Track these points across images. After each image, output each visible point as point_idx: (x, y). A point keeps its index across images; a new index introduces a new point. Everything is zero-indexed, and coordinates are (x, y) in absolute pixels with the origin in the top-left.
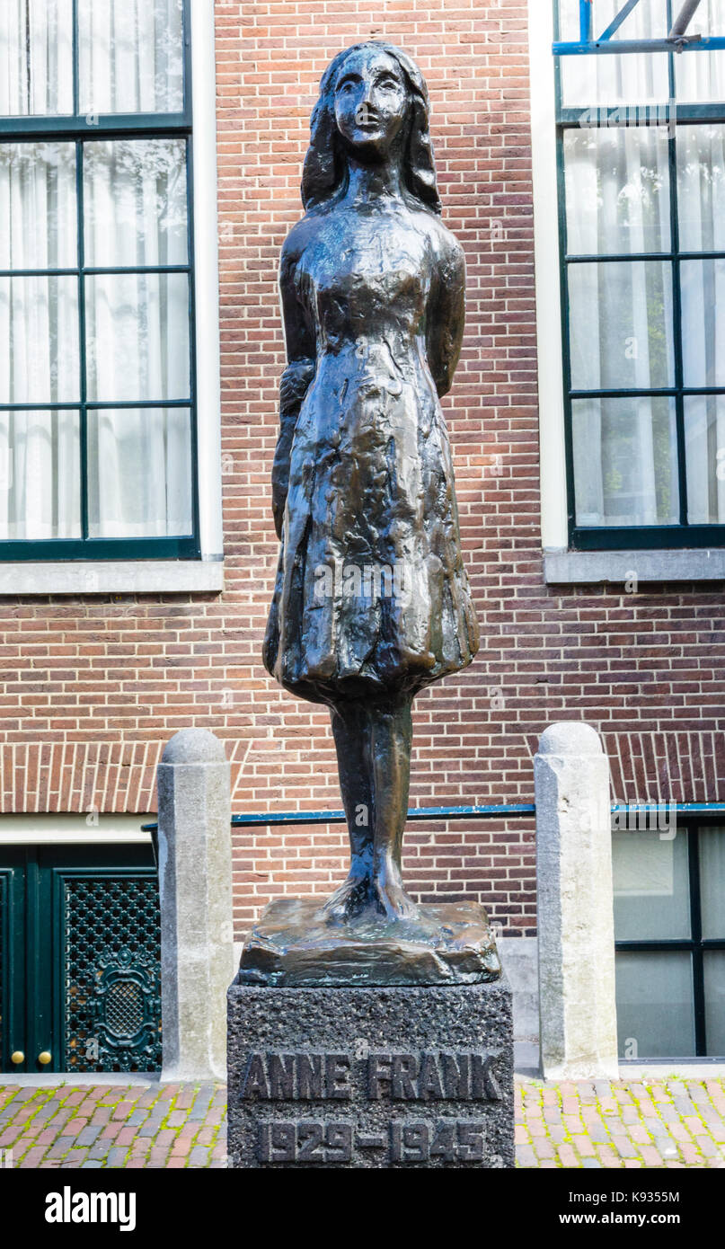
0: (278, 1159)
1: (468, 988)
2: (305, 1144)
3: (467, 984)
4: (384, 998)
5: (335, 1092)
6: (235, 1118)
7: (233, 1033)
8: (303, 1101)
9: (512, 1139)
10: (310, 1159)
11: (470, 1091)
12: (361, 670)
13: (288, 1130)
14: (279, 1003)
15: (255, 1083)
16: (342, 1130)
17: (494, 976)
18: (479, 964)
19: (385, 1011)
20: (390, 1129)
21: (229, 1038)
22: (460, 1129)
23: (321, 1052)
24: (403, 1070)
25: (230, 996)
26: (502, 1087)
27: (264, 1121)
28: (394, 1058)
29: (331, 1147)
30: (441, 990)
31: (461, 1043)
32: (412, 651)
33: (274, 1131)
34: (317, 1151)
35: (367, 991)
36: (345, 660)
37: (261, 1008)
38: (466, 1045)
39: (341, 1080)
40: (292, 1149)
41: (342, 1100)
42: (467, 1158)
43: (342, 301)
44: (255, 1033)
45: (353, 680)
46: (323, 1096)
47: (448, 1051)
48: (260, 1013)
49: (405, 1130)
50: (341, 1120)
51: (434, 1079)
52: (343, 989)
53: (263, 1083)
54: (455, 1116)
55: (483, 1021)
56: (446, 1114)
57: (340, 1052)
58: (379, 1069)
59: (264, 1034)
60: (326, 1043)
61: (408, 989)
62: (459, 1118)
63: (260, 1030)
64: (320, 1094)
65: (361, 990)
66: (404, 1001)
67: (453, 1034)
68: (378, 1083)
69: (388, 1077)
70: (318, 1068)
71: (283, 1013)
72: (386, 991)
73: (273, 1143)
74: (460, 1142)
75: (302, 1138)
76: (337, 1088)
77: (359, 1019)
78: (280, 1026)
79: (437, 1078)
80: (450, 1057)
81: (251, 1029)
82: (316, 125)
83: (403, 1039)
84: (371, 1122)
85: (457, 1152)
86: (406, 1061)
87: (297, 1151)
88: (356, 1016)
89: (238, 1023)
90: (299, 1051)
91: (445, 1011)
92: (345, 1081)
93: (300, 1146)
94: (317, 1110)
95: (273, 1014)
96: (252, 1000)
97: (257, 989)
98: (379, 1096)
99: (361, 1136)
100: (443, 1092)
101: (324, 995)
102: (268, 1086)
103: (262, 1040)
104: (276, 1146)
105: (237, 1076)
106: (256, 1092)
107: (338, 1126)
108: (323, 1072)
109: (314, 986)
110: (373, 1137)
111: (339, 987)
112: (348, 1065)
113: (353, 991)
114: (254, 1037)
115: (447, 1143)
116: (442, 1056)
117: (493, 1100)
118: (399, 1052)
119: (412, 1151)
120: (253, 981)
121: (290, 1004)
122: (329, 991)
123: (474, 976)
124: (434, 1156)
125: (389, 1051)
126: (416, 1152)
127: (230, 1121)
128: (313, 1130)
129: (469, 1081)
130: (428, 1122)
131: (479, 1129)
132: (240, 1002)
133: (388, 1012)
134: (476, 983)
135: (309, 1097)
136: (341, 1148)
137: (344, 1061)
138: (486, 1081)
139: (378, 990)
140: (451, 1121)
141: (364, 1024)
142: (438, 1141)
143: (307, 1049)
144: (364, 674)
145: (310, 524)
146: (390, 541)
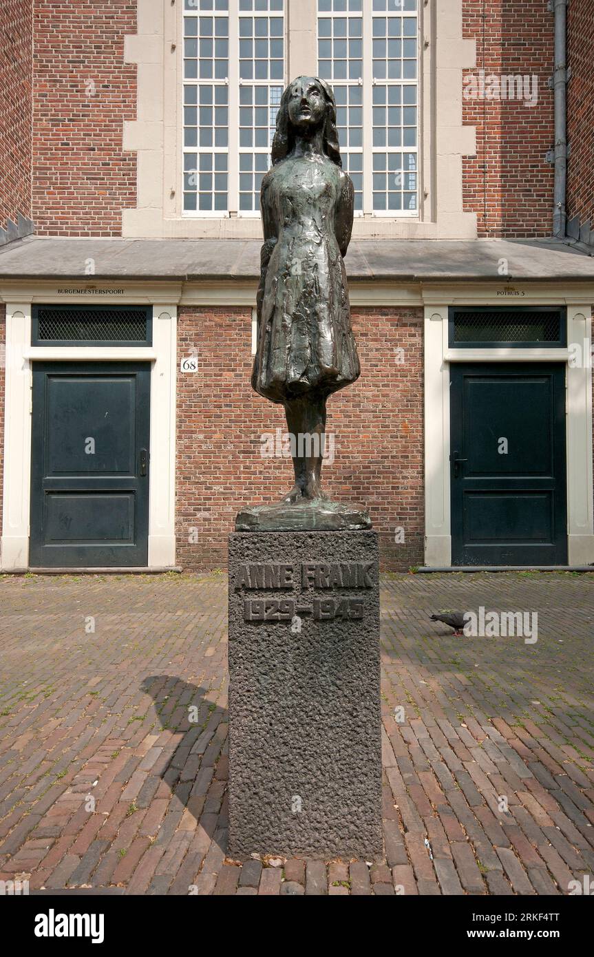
0: (255, 619)
2: (269, 611)
3: (355, 530)
4: (311, 537)
5: (285, 585)
6: (232, 598)
7: (232, 555)
8: (268, 589)
10: (272, 618)
11: (357, 582)
12: (300, 379)
13: (260, 603)
14: (256, 540)
15: (243, 581)
16: (289, 603)
17: (369, 526)
18: (361, 520)
19: (311, 543)
20: (315, 603)
21: (229, 558)
22: (352, 602)
23: (277, 563)
24: (321, 572)
25: (230, 537)
26: (373, 581)
27: (248, 599)
28: (316, 566)
29: (283, 613)
30: (341, 532)
31: (351, 559)
32: (327, 366)
33: (253, 604)
34: (276, 614)
35: (303, 533)
36: (292, 374)
37: (247, 542)
38: (354, 560)
39: (288, 579)
40: (262, 613)
41: (288, 589)
42: (355, 617)
43: (291, 199)
44: (243, 555)
45: (296, 384)
46: (279, 586)
47: (344, 563)
48: (246, 545)
49: (323, 602)
50: (289, 599)
51: (338, 577)
52: (290, 532)
53: (247, 580)
54: (348, 596)
55: (363, 548)
56: (343, 595)
57: (287, 564)
58: (309, 572)
59: (248, 556)
60: (281, 560)
61: (324, 532)
62: (351, 597)
63: (246, 553)
64: (277, 585)
65: (299, 533)
66: (322, 538)
67: (347, 554)
68: (308, 580)
69: (313, 576)
70: (276, 572)
71: (258, 544)
72: (312, 533)
73: (252, 611)
74: (352, 609)
75: (268, 608)
76: (286, 582)
77: (298, 547)
78: (256, 551)
79: (339, 576)
80: (346, 566)
81: (241, 553)
83: (321, 557)
84: (304, 599)
85: (350, 614)
86: (323, 568)
87: (265, 614)
89: (234, 550)
90: (266, 564)
91: (343, 543)
92: (291, 579)
93: (266, 612)
94: (275, 594)
95: (253, 545)
96: (242, 538)
97: (245, 533)
98: (309, 587)
99: (299, 606)
100: (342, 583)
101: (279, 535)
102: (250, 581)
103: (247, 558)
104: (253, 613)
105: (234, 577)
106: (243, 585)
107: (287, 602)
108: (279, 574)
109: (274, 531)
110: (305, 607)
111: (287, 531)
112: (292, 572)
113: (295, 533)
114: (243, 557)
115: (345, 609)
116: (341, 565)
117: (369, 588)
118: (318, 563)
119: (326, 614)
120: (243, 530)
121: (262, 540)
122: (282, 534)
123: (358, 526)
124: (337, 616)
125: (313, 562)
126: (328, 614)
127: (230, 600)
128: (273, 604)
129: (356, 578)
130: (334, 599)
131: (361, 602)
132: (235, 540)
133: (313, 544)
134: (359, 529)
135: (271, 587)
136: (288, 613)
137: (290, 569)
138: (364, 577)
139: (308, 533)
140: (346, 598)
141: (300, 550)
142: (340, 608)
143: (270, 563)
144: (301, 381)
145: (275, 308)
146: (315, 314)
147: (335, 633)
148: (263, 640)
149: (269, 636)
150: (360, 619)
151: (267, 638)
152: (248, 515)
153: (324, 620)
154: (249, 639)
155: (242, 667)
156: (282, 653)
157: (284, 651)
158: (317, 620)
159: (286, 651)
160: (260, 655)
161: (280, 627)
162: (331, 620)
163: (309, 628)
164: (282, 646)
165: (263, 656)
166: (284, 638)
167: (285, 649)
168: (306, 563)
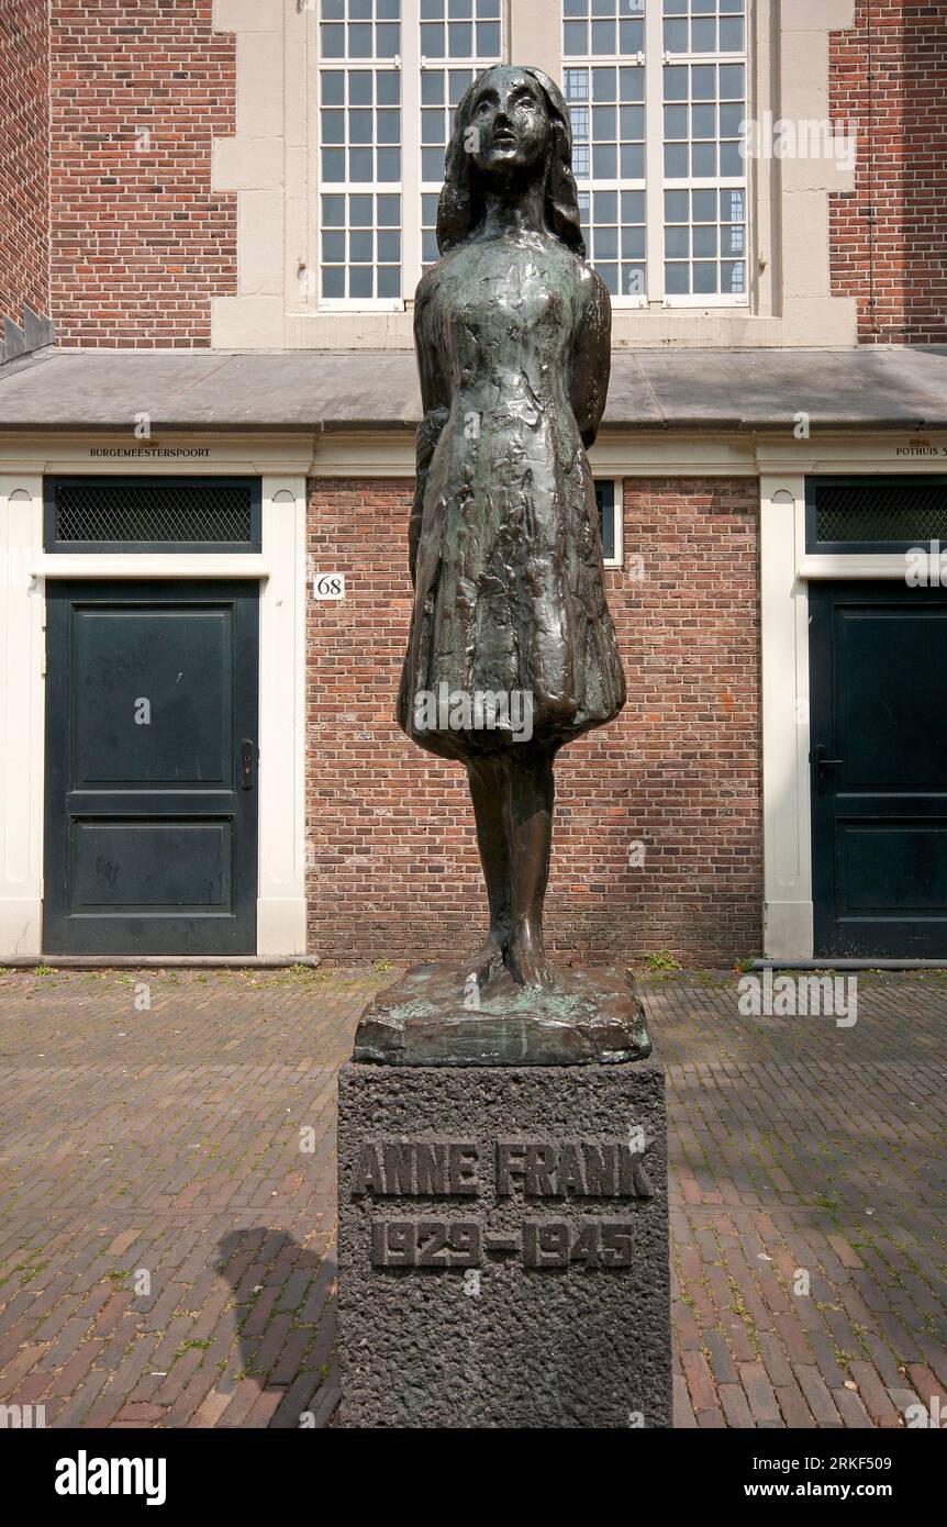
0: (394, 1263)
1: (613, 1068)
2: (426, 1245)
3: (613, 1063)
4: (516, 1079)
5: (460, 1187)
6: (345, 1214)
7: (345, 1119)
8: (422, 1197)
9: (666, 1241)
10: (431, 1263)
11: (617, 1185)
13: (406, 1228)
14: (398, 1085)
15: (370, 1176)
16: (470, 1229)
17: (641, 1053)
18: (627, 1040)
19: (518, 1093)
20: (525, 1228)
21: (339, 1124)
22: (608, 1231)
23: (443, 1139)
24: (540, 1162)
25: (342, 1077)
26: (654, 1181)
27: (379, 1219)
28: (529, 1148)
29: (455, 1250)
30: (582, 1070)
31: (605, 1130)
32: (553, 696)
33: (390, 1231)
34: (440, 1254)
35: (496, 1071)
37: (377, 1090)
38: (612, 1132)
39: (468, 1174)
40: (411, 1250)
41: (469, 1197)
42: (613, 1264)
43: (476, 329)
44: (369, 1119)
46: (447, 1191)
47: (590, 1140)
48: (375, 1097)
49: (543, 1228)
50: (470, 1218)
51: (577, 1175)
52: (469, 1069)
53: (377, 1176)
54: (599, 1214)
55: (631, 1106)
56: (588, 1212)
57: (466, 1141)
58: (512, 1161)
59: (379, 1120)
60: (451, 1130)
61: (544, 1069)
62: (605, 1217)
63: (376, 1115)
64: (442, 1188)
65: (491, 1071)
66: (540, 1083)
67: (595, 1119)
68: (510, 1176)
69: (522, 1169)
70: (441, 1159)
71: (401, 1096)
72: (519, 1071)
73: (389, 1244)
74: (607, 1244)
75: (423, 1239)
76: (463, 1182)
77: (489, 1103)
78: (398, 1110)
79: (578, 1171)
80: (592, 1147)
81: (364, 1114)
83: (539, 1125)
84: (502, 1219)
85: (603, 1256)
86: (543, 1152)
87: (418, 1252)
88: (486, 1100)
89: (350, 1108)
90: (419, 1139)
91: (587, 1094)
92: (472, 1175)
93: (420, 1246)
94: (439, 1207)
95: (391, 1097)
96: (367, 1081)
97: (374, 1068)
98: (512, 1191)
99: (492, 1236)
100: (586, 1187)
101: (448, 1076)
102: (384, 1177)
103: (378, 1125)
104: (391, 1248)
105: (349, 1167)
106: (369, 1187)
107: (464, 1225)
108: (447, 1163)
109: (438, 1066)
110: (503, 1238)
111: (465, 1067)
112: (476, 1157)
113: (482, 1071)
114: (368, 1123)
115: (592, 1247)
116: (583, 1145)
117: (644, 1198)
118: (533, 1140)
119: (550, 1255)
120: (368, 1060)
121: (409, 1087)
122: (454, 1072)
123: (621, 1054)
124: (574, 1261)
125: (521, 1139)
126: (555, 1255)
127: (341, 1219)
128: (436, 1229)
129: (616, 1176)
130: (568, 1222)
131: (628, 1230)
132: (352, 1084)
133: (522, 1095)
134: (622, 1062)
135: (430, 1192)
136: (467, 1250)
137: (470, 1152)
138: (634, 1175)
139: (509, 1070)
140: (594, 1220)
141: (494, 1109)
142: (580, 1243)
143: (428, 1137)
145: (441, 564)
146: (527, 579)
147: (571, 1296)
148: (414, 1310)
149: (427, 1299)
150: (624, 1269)
151: (423, 1305)
152: (381, 1028)
153: (548, 1269)
154: (383, 1305)
155: (367, 1368)
156: (456, 1339)
157: (458, 1335)
158: (529, 1269)
159: (464, 1334)
160: (406, 1342)
161: (450, 1280)
162: (562, 1270)
163: (514, 1285)
164: (455, 1323)
165: (414, 1344)
166: (460, 1305)
167: (462, 1329)
168: (506, 1140)
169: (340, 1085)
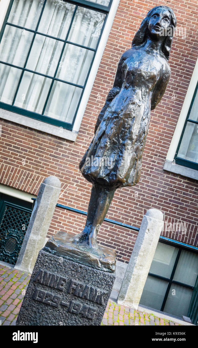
0: (38, 300)
1: (104, 272)
2: (47, 299)
3: (105, 271)
4: (81, 267)
5: (59, 288)
6: (30, 285)
7: (38, 263)
8: (50, 287)
9: (102, 316)
10: (47, 303)
11: (95, 300)
12: (104, 177)
13: (43, 293)
14: (52, 259)
15: (39, 278)
16: (58, 298)
17: (112, 271)
18: (109, 267)
20: (71, 302)
21: (36, 264)
22: (90, 309)
23: (59, 276)
24: (79, 288)
25: (40, 253)
26: (104, 302)
27: (38, 289)
28: (78, 284)
29: (53, 302)
30: (97, 270)
31: (97, 286)
32: (120, 177)
33: (40, 292)
34: (49, 302)
35: (77, 264)
36: (101, 173)
37: (47, 259)
38: (99, 287)
39: (62, 285)
40: (43, 299)
41: (61, 290)
42: (89, 317)
43: (133, 75)
44: (43, 265)
45: (102, 179)
46: (56, 288)
47: (93, 287)
48: (46, 260)
49: (75, 304)
50: (59, 296)
51: (87, 293)
52: (71, 261)
53: (41, 279)
54: (89, 305)
55: (105, 283)
56: (87, 304)
57: (64, 278)
58: (73, 286)
59: (46, 266)
60: (61, 274)
61: (88, 267)
62: (90, 306)
63: (45, 264)
64: (55, 287)
65: (75, 263)
66: (86, 270)
67: (96, 283)
68: (72, 289)
69: (75, 289)
70: (57, 280)
71: (53, 262)
72: (82, 266)
73: (38, 296)
74: (88, 312)
75: (47, 297)
76: (60, 287)
77: (72, 270)
78: (51, 265)
79: (88, 294)
80: (93, 289)
81: (42, 263)
82: (143, 24)
83: (82, 280)
84: (66, 299)
85: (87, 315)
86: (81, 286)
87: (44, 300)
88: (72, 269)
89: (40, 260)
90: (53, 273)
91: (96, 276)
92: (63, 286)
94: (53, 291)
95: (50, 261)
96: (46, 255)
97: (48, 253)
98: (71, 293)
99: (62, 302)
100: (88, 298)
101: (65, 261)
103: (45, 267)
104: (39, 296)
105: (35, 274)
106: (38, 280)
107: (57, 297)
108: (58, 281)
109: (63, 258)
110: (65, 303)
111: (70, 260)
112: (65, 282)
113: (73, 262)
114: (43, 266)
115: (85, 311)
116: (91, 288)
117: (101, 304)
118: (80, 283)
119: (75, 310)
120: (47, 251)
121: (55, 260)
122: (67, 260)
123: (107, 270)
124: (80, 314)
125: (77, 282)
126: (76, 311)
127: (29, 286)
128: (50, 296)
129: (96, 297)
130: (81, 304)
131: (94, 311)
132: (42, 255)
133: (81, 271)
134: (107, 272)
135: (52, 287)
136: (56, 303)
137: (64, 280)
138: (101, 299)
139: (80, 264)
140: (88, 306)
141: (73, 272)
142: (82, 310)
143: (56, 274)
144: (105, 178)
145: (104, 133)
146: (124, 145)
147: (76, 322)
148: (39, 313)
149: (43, 311)
150: (91, 319)
151: (41, 312)
152: (53, 244)
153: (73, 313)
154: (32, 309)
155: (23, 323)
156: (46, 323)
157: (47, 322)
158: (69, 311)
159: (48, 322)
161: (49, 309)
162: (76, 314)
163: (64, 315)
164: (47, 319)
165: (36, 321)
166: (50, 315)
167: (48, 321)
168: (74, 280)
169: (39, 254)
